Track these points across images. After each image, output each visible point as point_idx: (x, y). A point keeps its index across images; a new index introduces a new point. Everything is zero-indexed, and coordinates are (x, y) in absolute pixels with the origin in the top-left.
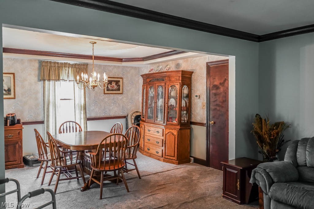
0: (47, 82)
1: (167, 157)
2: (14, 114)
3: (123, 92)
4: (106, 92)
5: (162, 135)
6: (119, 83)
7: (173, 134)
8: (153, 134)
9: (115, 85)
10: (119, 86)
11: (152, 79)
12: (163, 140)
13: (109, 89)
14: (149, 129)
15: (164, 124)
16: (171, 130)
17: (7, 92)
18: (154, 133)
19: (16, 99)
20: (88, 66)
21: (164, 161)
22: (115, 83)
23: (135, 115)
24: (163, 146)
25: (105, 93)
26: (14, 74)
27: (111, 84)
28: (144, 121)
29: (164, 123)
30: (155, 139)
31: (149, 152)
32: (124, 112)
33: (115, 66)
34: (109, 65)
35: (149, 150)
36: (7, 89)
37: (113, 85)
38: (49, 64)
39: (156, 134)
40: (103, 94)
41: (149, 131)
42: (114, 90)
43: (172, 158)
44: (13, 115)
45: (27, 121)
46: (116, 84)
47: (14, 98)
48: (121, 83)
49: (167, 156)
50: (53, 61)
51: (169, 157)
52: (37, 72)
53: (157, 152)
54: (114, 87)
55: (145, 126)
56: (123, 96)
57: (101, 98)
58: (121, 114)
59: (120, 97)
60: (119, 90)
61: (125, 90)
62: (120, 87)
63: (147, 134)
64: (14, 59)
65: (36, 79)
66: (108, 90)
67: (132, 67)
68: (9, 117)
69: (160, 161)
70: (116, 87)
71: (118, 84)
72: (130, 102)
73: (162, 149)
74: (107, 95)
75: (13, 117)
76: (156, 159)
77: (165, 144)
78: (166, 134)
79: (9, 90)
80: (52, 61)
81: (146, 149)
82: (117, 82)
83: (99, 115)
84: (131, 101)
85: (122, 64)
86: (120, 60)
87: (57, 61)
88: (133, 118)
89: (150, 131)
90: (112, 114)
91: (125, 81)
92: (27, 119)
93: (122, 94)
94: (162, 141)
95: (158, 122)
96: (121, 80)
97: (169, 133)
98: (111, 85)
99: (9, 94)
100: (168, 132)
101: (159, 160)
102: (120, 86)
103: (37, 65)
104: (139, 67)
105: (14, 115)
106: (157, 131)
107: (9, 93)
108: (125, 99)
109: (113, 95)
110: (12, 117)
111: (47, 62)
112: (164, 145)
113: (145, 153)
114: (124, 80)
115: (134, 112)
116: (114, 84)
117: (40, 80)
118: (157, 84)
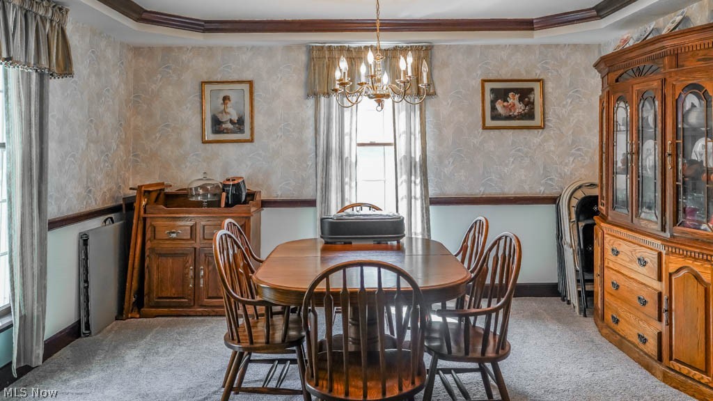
0: (323, 100)
1: (677, 366)
2: (241, 178)
3: (546, 123)
4: (489, 123)
5: (655, 276)
6: (532, 96)
7: (697, 278)
8: (627, 264)
9: (516, 102)
10: (531, 104)
11: (622, 71)
12: (660, 295)
13: (500, 115)
14: (615, 246)
15: (662, 234)
16: (689, 263)
17: (237, 125)
18: (631, 261)
19: (256, 143)
20: (435, 51)
21: (666, 379)
22: (517, 96)
23: (580, 195)
24: (660, 319)
25: (485, 128)
26: (251, 83)
27: (505, 100)
28: (604, 219)
29: (663, 229)
30: (635, 286)
31: (619, 327)
32: (552, 186)
33: (516, 46)
34: (497, 46)
35: (617, 322)
36: (236, 118)
37: (511, 101)
38: (327, 52)
39: (636, 266)
40: (480, 130)
41: (616, 253)
42: (515, 117)
43: (698, 375)
44: (236, 182)
45: (277, 197)
46: (521, 100)
47: (252, 141)
48: (537, 97)
49: (676, 360)
50: (336, 45)
51: (685, 370)
52: (303, 77)
53: (644, 340)
54: (515, 109)
55: (605, 236)
56: (545, 132)
57: (475, 141)
58: (541, 190)
59: (535, 138)
60: (530, 116)
61: (550, 116)
62: (533, 108)
63: (611, 265)
64: (253, 47)
65: (301, 92)
66: (495, 117)
67: (575, 45)
68: (229, 186)
69: (653, 374)
70: (520, 108)
71: (529, 99)
72: (573, 155)
73: (659, 327)
74: (492, 132)
75: (237, 186)
76: (640, 363)
77: (669, 311)
78: (671, 275)
79: (241, 121)
80: (333, 45)
81: (608, 317)
82: (525, 94)
83: (467, 192)
84: (573, 151)
85: (532, 37)
86: (526, 25)
87: (347, 45)
88: (574, 202)
89: (619, 256)
90: (511, 190)
91: (550, 90)
92: (279, 193)
93: (540, 128)
94: (656, 298)
95: (643, 223)
96: (537, 86)
97: (682, 273)
98: (505, 104)
99: (242, 131)
100: (679, 266)
101: (648, 368)
102: (533, 103)
103: (303, 57)
104: (600, 45)
105: (240, 181)
106: (639, 255)
107: (240, 129)
108: (552, 142)
109: (510, 132)
110: (233, 185)
111: (323, 47)
112: (664, 316)
113: (605, 331)
114: (550, 86)
115: (580, 187)
116: (513, 99)
117: (308, 96)
118: (636, 88)
